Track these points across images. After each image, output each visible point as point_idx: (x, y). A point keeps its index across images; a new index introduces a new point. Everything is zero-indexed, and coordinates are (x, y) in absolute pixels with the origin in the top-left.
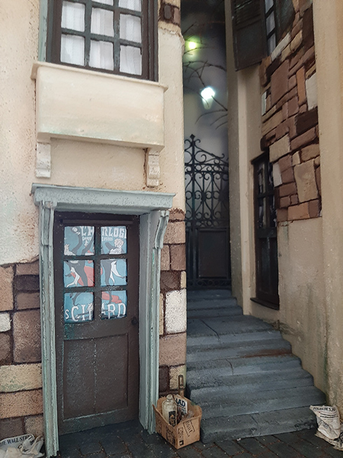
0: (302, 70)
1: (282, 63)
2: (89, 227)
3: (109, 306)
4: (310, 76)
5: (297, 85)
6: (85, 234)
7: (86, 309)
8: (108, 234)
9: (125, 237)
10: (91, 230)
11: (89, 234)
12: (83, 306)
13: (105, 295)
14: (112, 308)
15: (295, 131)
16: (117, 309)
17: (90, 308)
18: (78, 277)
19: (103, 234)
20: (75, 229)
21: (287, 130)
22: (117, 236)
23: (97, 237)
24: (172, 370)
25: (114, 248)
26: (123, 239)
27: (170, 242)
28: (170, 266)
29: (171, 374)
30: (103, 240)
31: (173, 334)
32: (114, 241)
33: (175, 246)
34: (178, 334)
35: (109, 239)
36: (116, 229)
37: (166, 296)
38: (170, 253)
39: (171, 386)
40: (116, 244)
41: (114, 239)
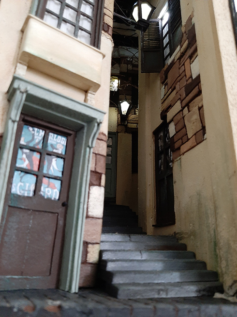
0: (189, 60)
1: (174, 63)
2: (41, 131)
3: (47, 189)
4: (193, 61)
5: (185, 70)
6: (37, 134)
7: (29, 187)
8: (53, 138)
9: (65, 144)
10: (42, 133)
11: (40, 135)
12: (27, 185)
13: (45, 180)
14: (48, 191)
15: (185, 94)
16: (52, 193)
17: (33, 188)
18: (27, 162)
19: (50, 137)
20: (31, 129)
21: (179, 97)
22: (59, 142)
23: (45, 139)
24: (90, 246)
25: (56, 149)
26: (63, 145)
27: (96, 152)
28: (95, 168)
29: (89, 249)
30: (49, 142)
31: (93, 218)
32: (56, 145)
33: (100, 156)
34: (96, 218)
35: (54, 143)
36: (59, 137)
37: (91, 189)
38: (96, 160)
39: (88, 259)
40: (58, 147)
41: (57, 143)
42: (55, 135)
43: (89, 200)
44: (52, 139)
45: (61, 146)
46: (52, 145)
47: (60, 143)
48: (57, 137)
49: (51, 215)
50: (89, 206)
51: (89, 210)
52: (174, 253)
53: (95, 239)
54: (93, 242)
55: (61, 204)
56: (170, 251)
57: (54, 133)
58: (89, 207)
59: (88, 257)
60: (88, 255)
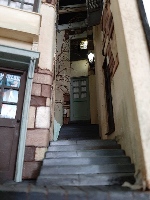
0: (109, 4)
2: (1, 74)
5: (108, 13)
9: (20, 81)
13: (4, 106)
24: (37, 149)
25: (13, 85)
26: (18, 81)
27: (42, 83)
28: (41, 94)
29: (36, 152)
30: (8, 80)
31: (40, 129)
32: (13, 82)
33: (44, 85)
34: (42, 129)
35: (11, 81)
36: (15, 76)
37: (37, 108)
38: (41, 88)
39: (35, 159)
40: (14, 83)
41: (14, 81)
42: (12, 76)
43: (36, 117)
44: (10, 78)
45: (16, 82)
46: (10, 83)
47: (16, 80)
48: (13, 77)
49: (9, 129)
50: (36, 120)
51: (36, 123)
52: (105, 151)
53: (41, 144)
54: (40, 146)
55: (16, 121)
56: (103, 150)
57: (11, 74)
58: (36, 122)
59: (36, 157)
60: (36, 155)
